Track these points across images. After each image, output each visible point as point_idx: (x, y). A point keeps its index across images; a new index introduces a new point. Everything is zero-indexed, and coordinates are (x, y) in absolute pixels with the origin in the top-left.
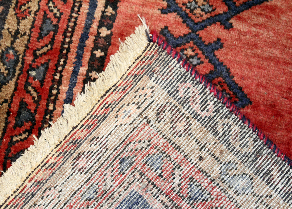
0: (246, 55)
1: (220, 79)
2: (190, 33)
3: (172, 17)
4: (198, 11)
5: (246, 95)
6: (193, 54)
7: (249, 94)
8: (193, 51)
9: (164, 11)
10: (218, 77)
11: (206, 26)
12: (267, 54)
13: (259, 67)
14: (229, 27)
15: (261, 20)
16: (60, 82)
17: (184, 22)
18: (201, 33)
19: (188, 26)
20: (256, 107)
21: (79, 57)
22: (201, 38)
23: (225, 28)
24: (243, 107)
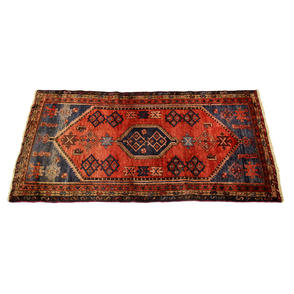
0: (102, 157)
1: (107, 160)
3: (98, 169)
4: (96, 165)
8: (103, 165)
9: (97, 170)
12: (102, 154)
13: (104, 154)
14: (98, 160)
15: (96, 155)
16: (113, 184)
18: (100, 164)
19: (99, 166)
21: (108, 182)
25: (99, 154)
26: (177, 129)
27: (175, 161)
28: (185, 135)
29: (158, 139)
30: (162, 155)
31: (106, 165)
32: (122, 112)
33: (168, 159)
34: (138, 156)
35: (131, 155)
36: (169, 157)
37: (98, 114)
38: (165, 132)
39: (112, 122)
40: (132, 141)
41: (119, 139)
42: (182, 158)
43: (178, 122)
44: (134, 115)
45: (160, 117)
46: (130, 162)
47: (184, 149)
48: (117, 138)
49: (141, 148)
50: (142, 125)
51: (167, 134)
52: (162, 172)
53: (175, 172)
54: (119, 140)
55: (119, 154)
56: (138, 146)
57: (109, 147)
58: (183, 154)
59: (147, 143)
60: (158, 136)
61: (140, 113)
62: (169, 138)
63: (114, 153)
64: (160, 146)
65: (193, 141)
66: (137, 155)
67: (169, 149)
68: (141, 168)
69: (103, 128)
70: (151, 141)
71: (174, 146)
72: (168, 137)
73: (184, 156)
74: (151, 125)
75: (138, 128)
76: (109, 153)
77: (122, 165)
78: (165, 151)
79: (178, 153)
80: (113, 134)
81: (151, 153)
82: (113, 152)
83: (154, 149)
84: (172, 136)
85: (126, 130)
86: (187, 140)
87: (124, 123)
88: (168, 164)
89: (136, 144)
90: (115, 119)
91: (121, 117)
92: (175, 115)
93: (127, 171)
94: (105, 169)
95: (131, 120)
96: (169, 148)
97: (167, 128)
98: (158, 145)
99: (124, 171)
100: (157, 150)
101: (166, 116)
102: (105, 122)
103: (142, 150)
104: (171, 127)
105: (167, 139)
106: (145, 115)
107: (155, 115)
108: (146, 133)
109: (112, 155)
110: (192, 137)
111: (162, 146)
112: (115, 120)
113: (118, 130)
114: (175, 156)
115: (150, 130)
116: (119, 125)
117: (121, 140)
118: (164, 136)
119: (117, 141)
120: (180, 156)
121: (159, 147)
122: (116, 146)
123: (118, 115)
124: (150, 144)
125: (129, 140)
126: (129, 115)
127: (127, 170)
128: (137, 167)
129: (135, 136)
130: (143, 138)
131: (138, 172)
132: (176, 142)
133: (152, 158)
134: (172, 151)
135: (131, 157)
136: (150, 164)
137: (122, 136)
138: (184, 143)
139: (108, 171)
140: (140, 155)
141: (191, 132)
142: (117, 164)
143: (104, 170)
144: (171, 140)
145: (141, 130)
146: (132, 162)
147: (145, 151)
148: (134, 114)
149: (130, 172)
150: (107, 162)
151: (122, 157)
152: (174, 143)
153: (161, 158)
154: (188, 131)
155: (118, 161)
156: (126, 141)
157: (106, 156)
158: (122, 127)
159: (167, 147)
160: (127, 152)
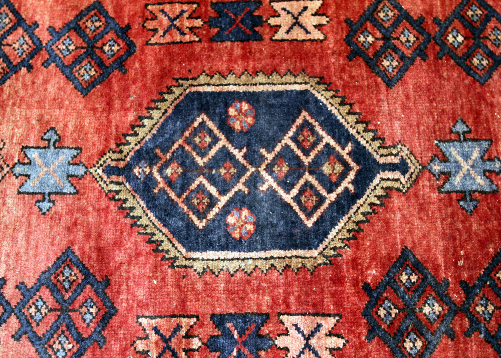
26: (407, 97)
27: (404, 278)
28: (451, 132)
29: (312, 155)
30: (334, 249)
31: (44, 311)
32: (126, 9)
33: (367, 268)
34: (211, 254)
35: (177, 250)
36: (373, 258)
37: (7, 20)
38: (349, 113)
39: (77, 60)
40: (180, 170)
41: (115, 156)
42: (441, 261)
43: (413, 60)
44: (187, 24)
45: (317, 35)
46: (171, 289)
47: (450, 210)
48: (102, 154)
49: (226, 211)
50: (231, 78)
51: (361, 127)
52: (340, 343)
53: (408, 345)
54: (113, 164)
55: (115, 244)
56: (211, 196)
57: (60, 206)
58: (444, 236)
59: (255, 181)
60: (312, 139)
61: (220, 14)
62: (373, 148)
63: (88, 236)
64: (324, 193)
65: (489, 166)
66: (205, 250)
67: (368, 209)
68: (229, 325)
69: (32, 96)
70: (276, 169)
71: (395, 195)
72: (363, 142)
73: (446, 250)
74: (275, 78)
75: (212, 93)
76: (62, 241)
77: (130, 309)
78: (351, 226)
79: (418, 234)
80: (79, 128)
81: (280, 235)
82: (80, 235)
83: (296, 214)
84: (383, 140)
85: (148, 108)
86: (460, 159)
87: (137, 65)
88: (371, 296)
89: (201, 187)
90: (93, 47)
91: (124, 32)
92: (396, 23)
93: (156, 343)
94: (41, 331)
95: (176, 49)
96: (372, 205)
97: (356, 96)
98: (312, 187)
99: (140, 346)
100: (309, 215)
101: (353, 29)
102: (39, 63)
103: (231, 220)
104: (377, 85)
105: (360, 154)
106: (242, 21)
107: (297, 23)
108: (250, 120)
109: (77, 253)
110: (485, 145)
111: (333, 197)
112: (91, 50)
113: (109, 104)
114: (404, 250)
115: (272, 106)
116: (114, 80)
117: (122, 164)
118: (342, 136)
119: (100, 171)
120: (428, 249)
121: (321, 200)
122: (98, 200)
123: (107, 24)
124: (271, 187)
125: (167, 164)
126: (161, 25)
127: (154, 337)
128: (207, 321)
129: (197, 140)
130: (235, 152)
131: (216, 351)
132: (404, 173)
133: (287, 267)
134: (387, 223)
135: (176, 258)
136: (274, 300)
137: (128, 143)
138: (447, 176)
139: (56, 346)
140: (223, 248)
141: (478, 113)
142: (100, 304)
143: (35, 339)
144: (377, 157)
145: (227, 106)
146: (178, 286)
147: (250, 227)
148: (186, 15)
149: (169, 348)
150: (52, 291)
151: (129, 263)
152: (397, 175)
153: (332, 262)
154: (462, 107)
155: (108, 283)
156: (147, 170)
157: (45, 259)
158: (126, 89)
159: (360, 202)
160: (153, 234)
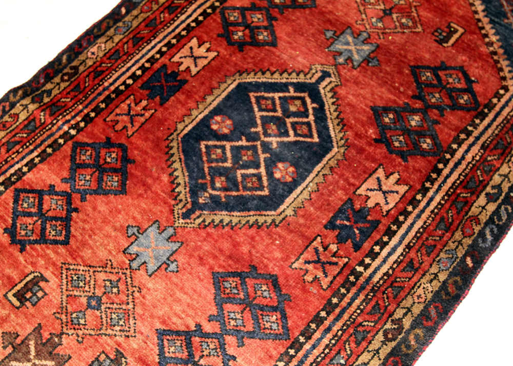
0: (198, 303)
1: (223, 296)
2: (226, 334)
3: (231, 351)
4: (212, 346)
5: (213, 278)
6: (230, 320)
7: (211, 278)
8: (229, 322)
9: (234, 358)
10: (223, 298)
11: (213, 334)
12: (185, 297)
13: (195, 291)
14: (198, 326)
15: (175, 319)
16: (327, 346)
17: (225, 344)
18: (218, 331)
19: (224, 340)
20: (211, 268)
21: (306, 356)
22: (220, 328)
23: (200, 326)
24: (218, 273)
25: (177, 308)
26: (289, 43)
27: (387, 120)
28: (328, 40)
29: (278, 108)
30: (342, 139)
31: (239, 316)
32: (96, 131)
33: (366, 132)
34: (288, 200)
35: (269, 216)
36: (363, 126)
37: (32, 200)
38: (272, 74)
39: (100, 181)
40: (223, 179)
41: (180, 206)
42: (392, 97)
43: (272, 25)
44: (139, 109)
45: (212, 55)
46: (289, 237)
47: (369, 72)
48: (172, 211)
49: (270, 174)
50: (195, 113)
51: (285, 75)
52: (396, 176)
53: (425, 146)
54: (184, 210)
55: (234, 246)
56: (254, 175)
57: (182, 259)
58: (381, 86)
59: (266, 147)
60: (269, 102)
61: (151, 89)
62: (302, 79)
63: (215, 257)
64: (305, 120)
65: (361, 38)
66: (282, 202)
67: (334, 107)
68: (338, 222)
69: (95, 222)
70: (269, 131)
71: (338, 89)
72: (295, 81)
73: (389, 91)
74: (216, 92)
75: (194, 128)
76: (205, 274)
77: (282, 268)
78: (337, 121)
79: (369, 96)
80: (144, 212)
81: (309, 159)
82: (211, 261)
83: (304, 142)
84: (302, 71)
85: (169, 166)
86: (345, 47)
87: (136, 152)
88: (383, 142)
89: (243, 176)
90: (100, 166)
91: (109, 144)
92: (244, 17)
93: (315, 268)
94: (250, 327)
95: (148, 126)
96: (333, 103)
97: (266, 64)
98: (296, 123)
99: (309, 278)
100: (311, 136)
101: (226, 35)
102: (78, 202)
103: (277, 175)
104: (268, 50)
105: (299, 87)
106: (166, 81)
107: (195, 59)
108: (229, 122)
109: (221, 270)
110: (349, 31)
111: (311, 118)
112: (101, 169)
113: (145, 185)
114: (372, 108)
115: (231, 106)
116: (133, 171)
117: (189, 206)
118: (283, 87)
119: (181, 221)
120: (381, 98)
121: (308, 124)
122: (198, 235)
123: (94, 148)
124: (277, 142)
125: (213, 182)
126: (125, 122)
127: (310, 267)
128: (325, 232)
129: (214, 156)
130: (240, 143)
131: (347, 241)
132: (330, 76)
133: (331, 168)
134: (349, 104)
135: (273, 221)
136: (344, 189)
137: (179, 193)
138: (349, 59)
139: (268, 325)
140: (291, 191)
141: (329, 21)
142: (264, 281)
143: (251, 335)
144: (309, 81)
145: (209, 127)
146: (291, 231)
147: (291, 169)
148: (133, 105)
149: (324, 263)
150: (231, 302)
151: (253, 247)
152: (328, 80)
153: (348, 145)
154: (319, 25)
155: (255, 268)
156: (207, 195)
157: (207, 292)
158: (145, 169)
159: (326, 107)
160: (248, 221)
